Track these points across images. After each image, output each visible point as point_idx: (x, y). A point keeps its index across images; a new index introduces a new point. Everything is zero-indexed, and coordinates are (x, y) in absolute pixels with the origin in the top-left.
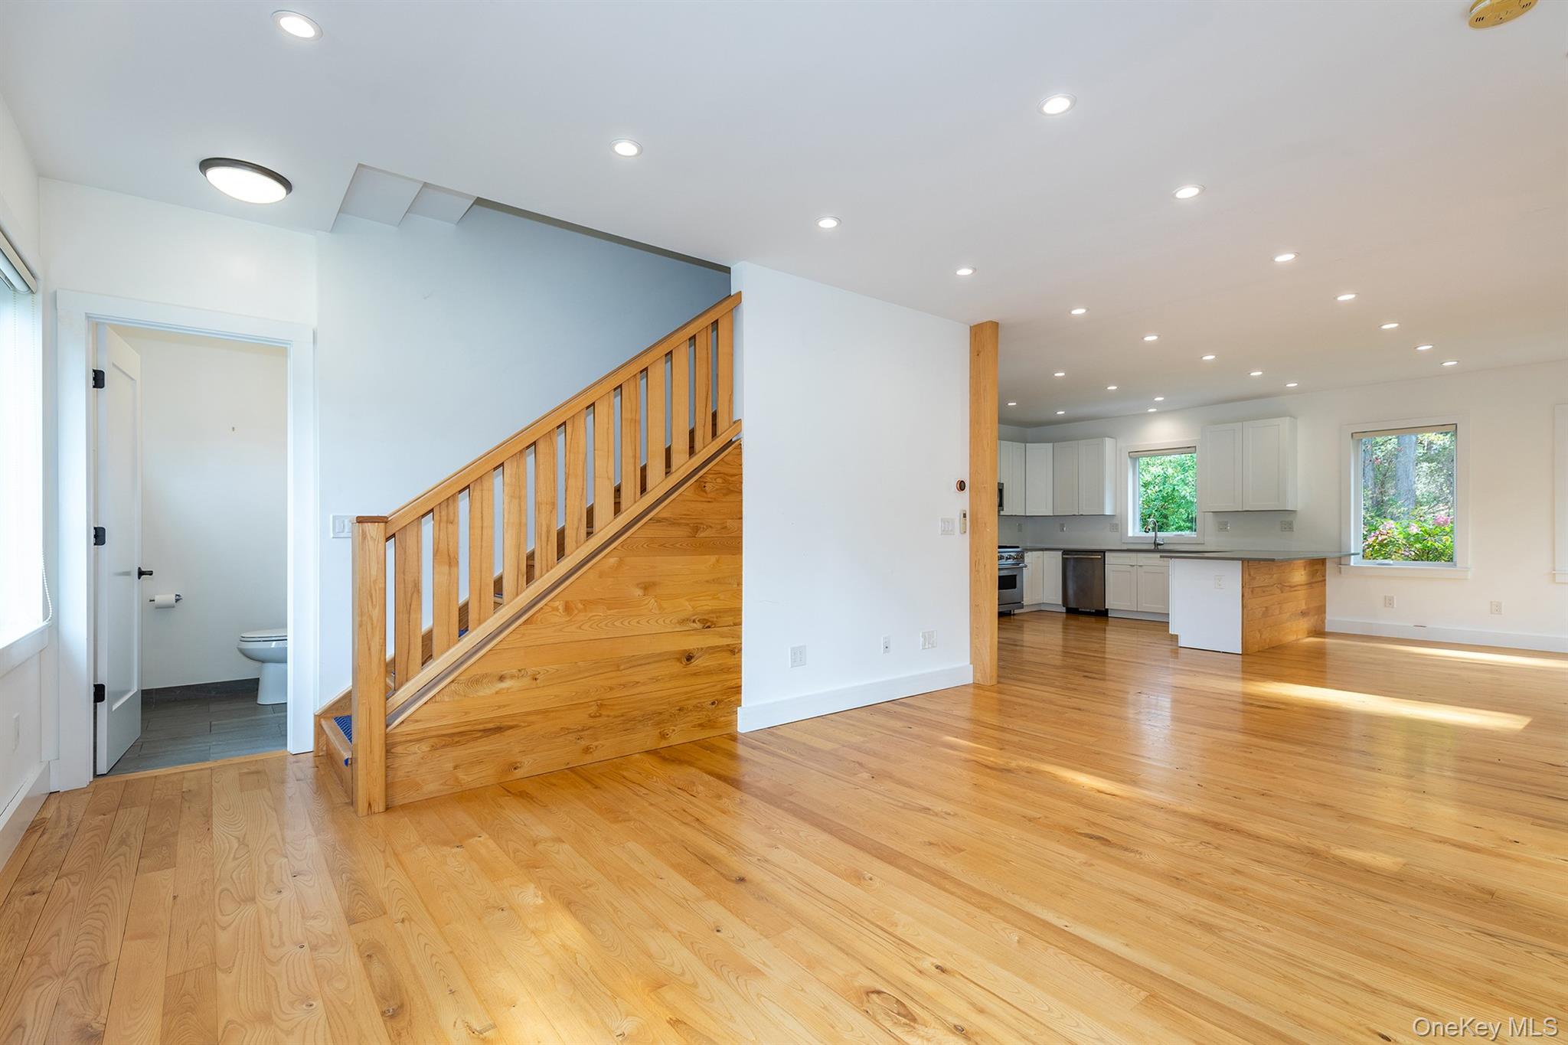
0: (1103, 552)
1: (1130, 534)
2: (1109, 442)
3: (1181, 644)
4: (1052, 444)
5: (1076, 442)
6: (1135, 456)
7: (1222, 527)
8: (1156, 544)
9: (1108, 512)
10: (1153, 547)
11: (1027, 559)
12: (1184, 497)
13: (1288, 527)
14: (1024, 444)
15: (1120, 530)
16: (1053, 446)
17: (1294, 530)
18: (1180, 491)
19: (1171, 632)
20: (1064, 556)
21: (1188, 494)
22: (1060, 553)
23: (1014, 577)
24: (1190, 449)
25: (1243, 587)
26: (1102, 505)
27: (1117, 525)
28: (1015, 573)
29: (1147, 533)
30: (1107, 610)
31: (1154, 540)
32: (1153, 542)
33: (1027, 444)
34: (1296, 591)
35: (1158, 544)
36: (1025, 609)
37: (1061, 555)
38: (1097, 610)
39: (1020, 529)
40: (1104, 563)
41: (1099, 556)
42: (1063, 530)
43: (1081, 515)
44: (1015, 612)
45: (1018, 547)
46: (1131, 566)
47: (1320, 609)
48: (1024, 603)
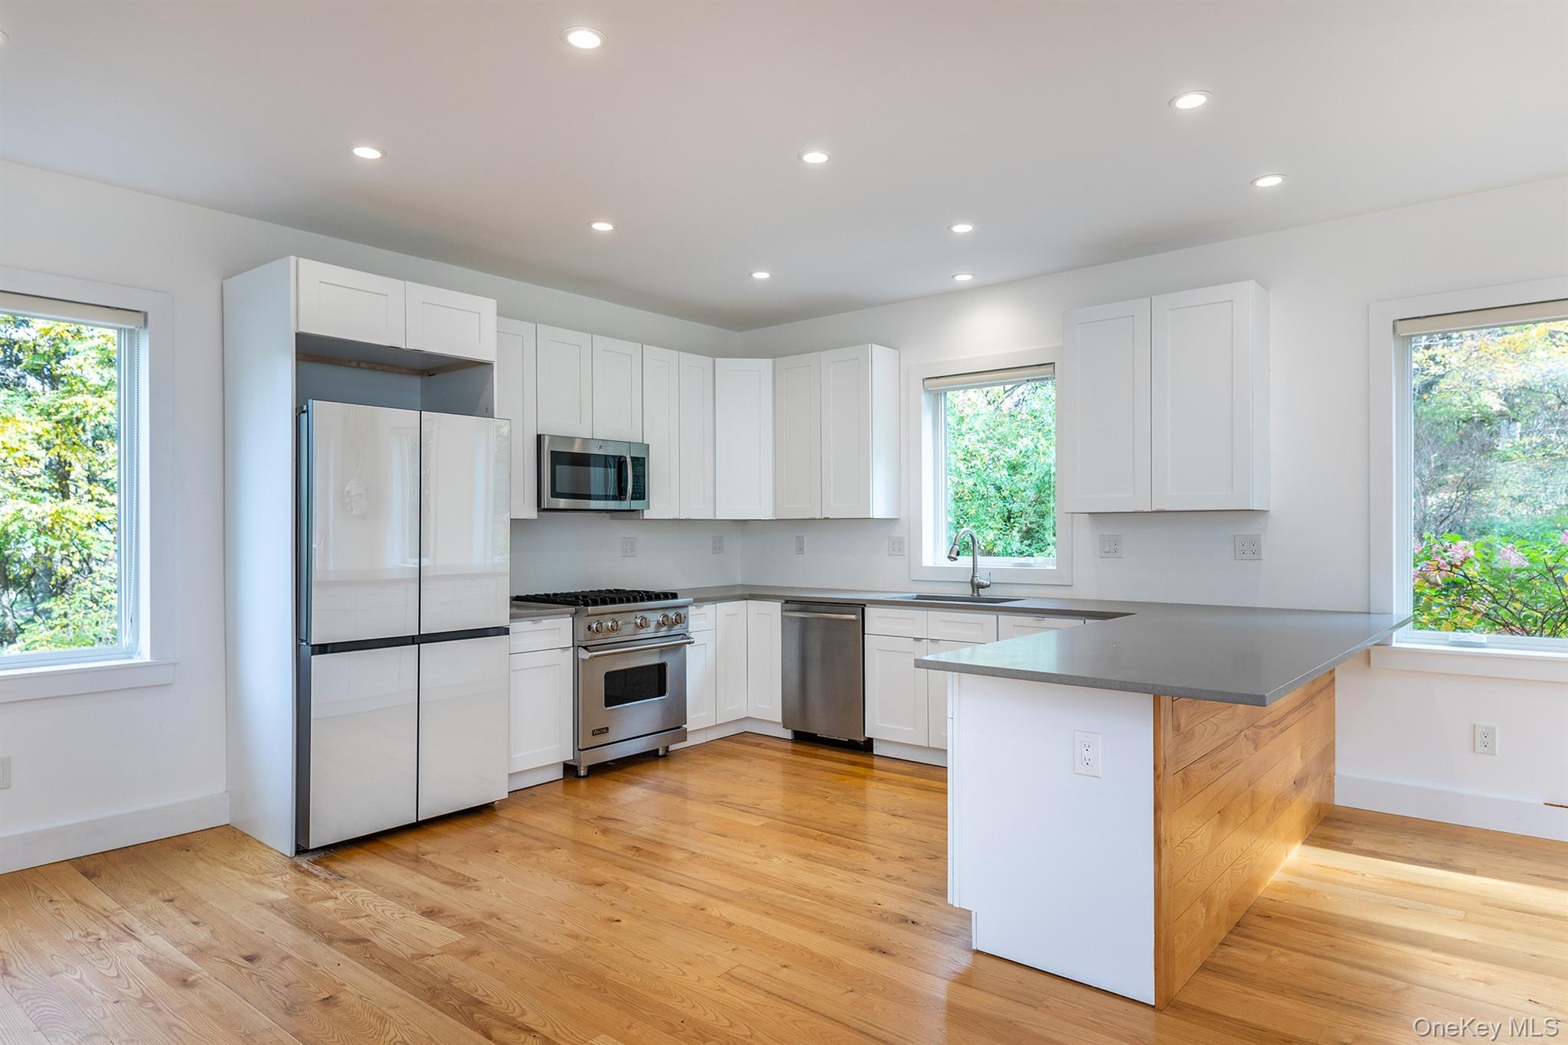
0: (861, 607)
1: (926, 562)
2: (881, 357)
4: (770, 362)
5: (819, 353)
6: (938, 385)
7: (1110, 550)
8: (977, 586)
9: (879, 509)
10: (967, 591)
11: (692, 624)
13: (1250, 550)
14: (710, 360)
15: (906, 552)
16: (774, 363)
17: (1264, 556)
19: (954, 900)
20: (786, 614)
22: (779, 606)
24: (1041, 370)
26: (864, 495)
27: (901, 541)
28: (662, 661)
29: (955, 559)
30: (870, 741)
31: (973, 577)
32: (970, 581)
33: (717, 359)
34: (1282, 731)
35: (981, 586)
36: (691, 741)
37: (782, 615)
38: (849, 740)
39: (718, 548)
40: (864, 634)
41: (853, 617)
42: (800, 550)
43: (825, 519)
44: (672, 748)
45: (674, 596)
46: (916, 639)
47: (1328, 755)
48: (689, 726)
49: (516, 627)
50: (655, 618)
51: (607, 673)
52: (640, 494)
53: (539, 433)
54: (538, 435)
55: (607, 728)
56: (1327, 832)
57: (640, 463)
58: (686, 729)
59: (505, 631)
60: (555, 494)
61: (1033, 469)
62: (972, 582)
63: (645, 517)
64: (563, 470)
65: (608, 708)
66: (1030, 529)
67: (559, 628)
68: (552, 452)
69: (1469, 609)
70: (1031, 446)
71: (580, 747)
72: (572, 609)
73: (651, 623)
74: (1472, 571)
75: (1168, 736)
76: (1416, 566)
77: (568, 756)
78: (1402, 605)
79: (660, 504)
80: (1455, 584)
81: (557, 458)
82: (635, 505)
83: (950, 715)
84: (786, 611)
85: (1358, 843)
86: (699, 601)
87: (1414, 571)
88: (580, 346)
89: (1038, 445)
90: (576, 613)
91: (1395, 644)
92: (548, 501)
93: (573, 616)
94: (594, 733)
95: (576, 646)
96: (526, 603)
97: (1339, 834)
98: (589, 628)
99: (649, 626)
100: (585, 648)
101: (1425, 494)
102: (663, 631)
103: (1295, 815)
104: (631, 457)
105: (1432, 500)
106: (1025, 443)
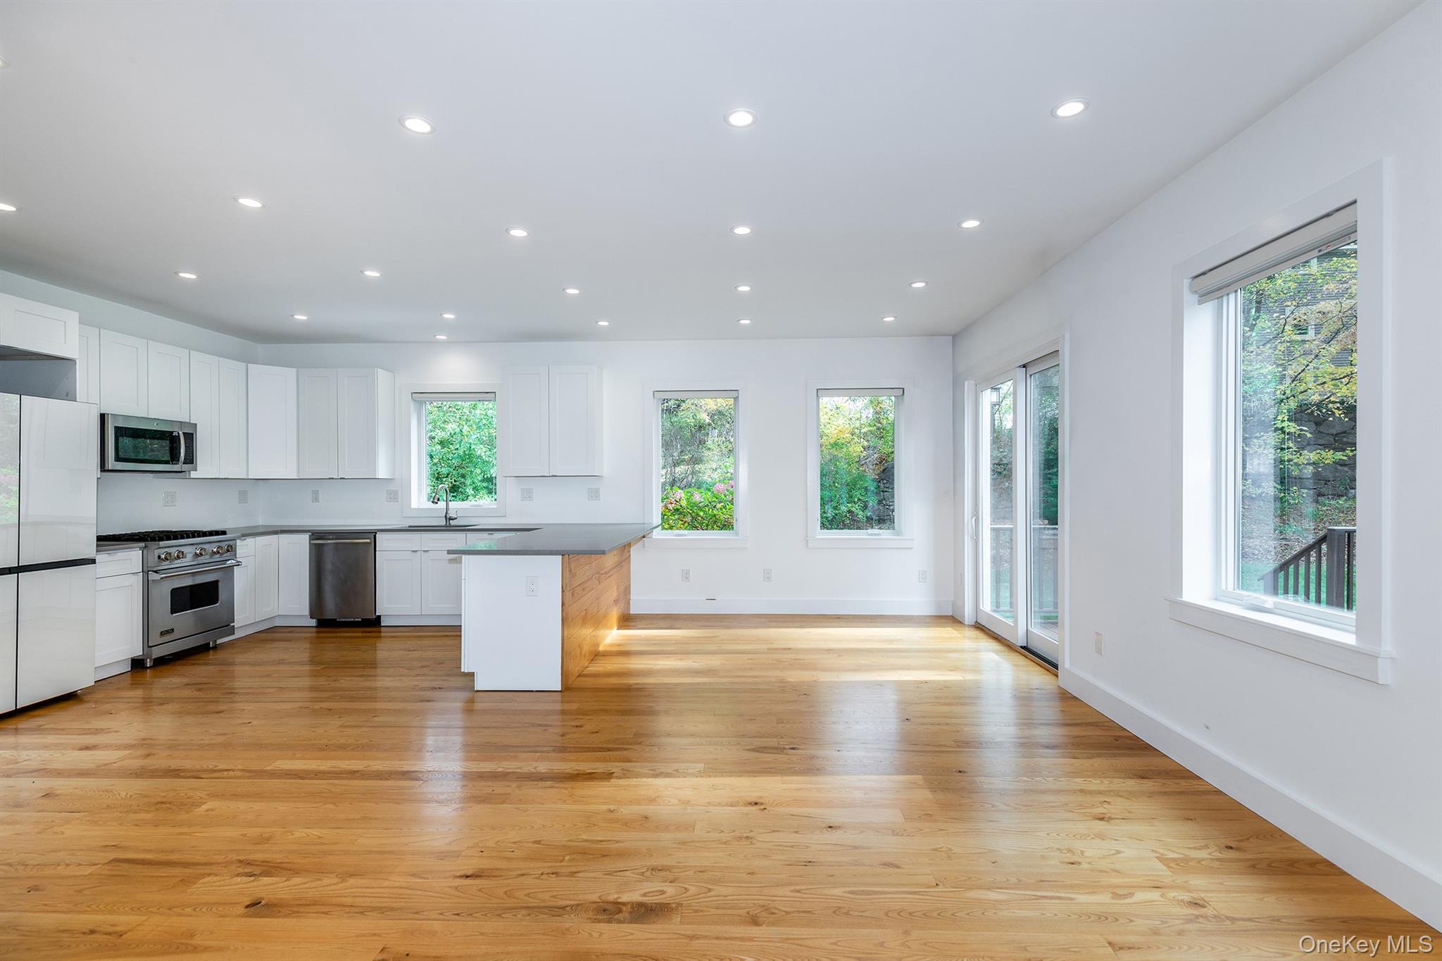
0: (373, 534)
1: (414, 505)
2: (382, 376)
3: (479, 685)
4: (294, 370)
5: (333, 370)
6: (419, 399)
7: (527, 496)
8: (448, 519)
9: (382, 473)
10: (444, 523)
11: (239, 551)
12: (480, 457)
13: (594, 494)
14: (244, 364)
15: (398, 499)
16: (298, 371)
17: (601, 497)
18: (476, 450)
19: (465, 669)
20: (312, 542)
21: (483, 454)
22: (306, 537)
23: (214, 585)
24: (487, 395)
25: (563, 592)
26: (371, 463)
27: (396, 492)
28: (216, 580)
29: (437, 503)
30: (379, 617)
31: (446, 513)
32: (444, 515)
33: (249, 365)
34: (609, 577)
35: (451, 519)
36: (238, 634)
37: (310, 543)
38: (362, 619)
39: (243, 497)
40: (375, 550)
41: (368, 540)
42: (316, 499)
43: (341, 478)
44: (219, 642)
45: (224, 533)
46: (413, 551)
47: (627, 591)
48: (236, 624)
49: (99, 558)
50: (189, 551)
51: (173, 589)
52: (190, 459)
53: (102, 412)
54: (101, 414)
55: (173, 629)
56: (626, 623)
57: (190, 437)
58: (234, 626)
59: (93, 561)
60: (118, 459)
61: (459, 445)
62: (446, 517)
63: (192, 477)
64: (126, 441)
65: (174, 615)
66: (454, 485)
67: (132, 557)
68: (115, 427)
69: (682, 521)
70: (458, 430)
71: (150, 645)
72: (143, 544)
73: (188, 555)
74: (684, 503)
75: (567, 574)
76: (663, 502)
77: (138, 652)
78: (657, 520)
79: (206, 466)
80: (678, 510)
81: (120, 432)
82: (186, 467)
83: (463, 578)
84: (313, 539)
85: (639, 626)
86: (245, 536)
87: (662, 504)
88: (137, 348)
89: (463, 430)
90: (146, 547)
91: (654, 537)
92: (111, 463)
93: (143, 549)
94: (162, 634)
95: (145, 572)
96: (106, 541)
97: (632, 624)
98: (159, 557)
99: (185, 557)
100: (156, 572)
101: (675, 466)
102: (217, 558)
103: (614, 614)
104: (184, 433)
105: (678, 469)
106: (451, 427)
